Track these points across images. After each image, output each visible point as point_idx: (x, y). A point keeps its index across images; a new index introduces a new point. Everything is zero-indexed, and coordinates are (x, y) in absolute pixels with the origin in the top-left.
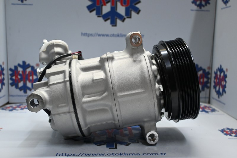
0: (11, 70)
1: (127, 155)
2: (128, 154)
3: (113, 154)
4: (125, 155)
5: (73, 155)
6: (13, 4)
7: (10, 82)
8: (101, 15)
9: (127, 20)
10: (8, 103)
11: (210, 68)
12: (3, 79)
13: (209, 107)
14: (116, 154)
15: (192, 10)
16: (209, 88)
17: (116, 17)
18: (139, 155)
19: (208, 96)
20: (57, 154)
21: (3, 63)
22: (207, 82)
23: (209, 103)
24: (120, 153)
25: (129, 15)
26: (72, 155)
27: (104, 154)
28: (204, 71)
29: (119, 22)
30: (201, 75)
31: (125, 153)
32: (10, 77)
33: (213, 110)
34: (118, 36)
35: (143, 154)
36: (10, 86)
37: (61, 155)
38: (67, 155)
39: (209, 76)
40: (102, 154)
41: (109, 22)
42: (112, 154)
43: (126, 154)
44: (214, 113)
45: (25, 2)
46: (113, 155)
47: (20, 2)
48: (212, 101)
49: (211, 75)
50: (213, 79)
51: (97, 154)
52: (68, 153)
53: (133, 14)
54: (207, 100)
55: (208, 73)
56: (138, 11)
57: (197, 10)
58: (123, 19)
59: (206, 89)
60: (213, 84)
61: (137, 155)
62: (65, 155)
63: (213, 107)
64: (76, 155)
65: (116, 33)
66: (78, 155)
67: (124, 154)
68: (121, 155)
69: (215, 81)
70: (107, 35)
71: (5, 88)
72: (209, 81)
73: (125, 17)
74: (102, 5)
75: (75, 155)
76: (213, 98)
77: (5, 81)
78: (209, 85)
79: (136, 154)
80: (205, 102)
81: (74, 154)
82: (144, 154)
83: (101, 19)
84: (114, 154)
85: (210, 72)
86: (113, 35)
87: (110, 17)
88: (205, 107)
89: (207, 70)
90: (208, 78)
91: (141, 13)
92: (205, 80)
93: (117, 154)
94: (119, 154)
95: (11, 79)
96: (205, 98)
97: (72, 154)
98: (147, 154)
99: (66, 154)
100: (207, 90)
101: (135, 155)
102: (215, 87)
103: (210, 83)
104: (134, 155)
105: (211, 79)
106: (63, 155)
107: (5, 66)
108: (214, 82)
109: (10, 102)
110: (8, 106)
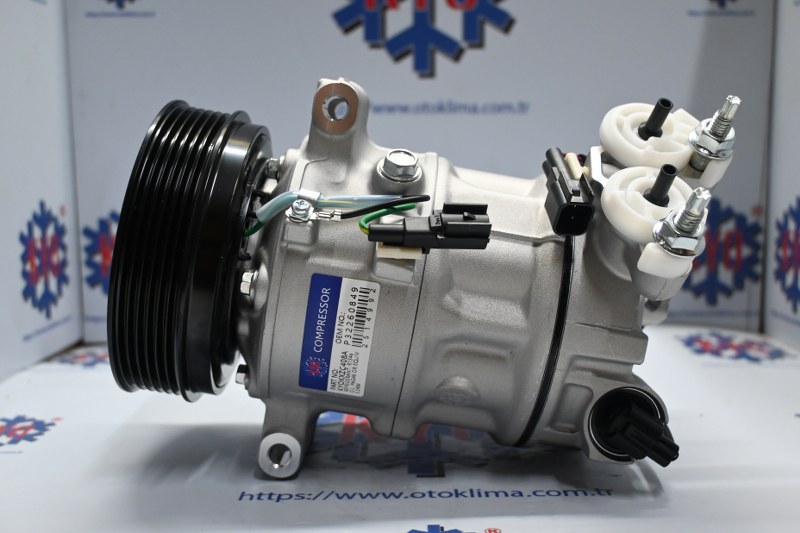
0: (88, 232)
1: (480, 495)
2: (483, 494)
3: (431, 493)
4: (472, 495)
5: (294, 497)
6: (91, 15)
7: (87, 272)
8: (380, 42)
9: (471, 55)
10: (80, 344)
11: (763, 210)
12: (63, 264)
13: (761, 346)
14: (440, 495)
15: (693, 14)
16: (761, 279)
17: (431, 46)
18: (521, 494)
19: (756, 306)
20: (243, 494)
21: (63, 210)
22: (753, 260)
23: (762, 329)
24: (456, 491)
25: (475, 37)
26: (291, 496)
27: (401, 494)
28: (741, 220)
29: (442, 61)
30: (730, 236)
31: (471, 491)
32: (84, 256)
33: (777, 354)
34: (440, 108)
35: (534, 493)
36: (86, 287)
37: (256, 497)
38: (275, 497)
39: (760, 238)
40: (392, 494)
41: (408, 62)
42: (427, 495)
43: (476, 494)
44: (778, 362)
45: (128, 7)
46: (431, 496)
47: (112, 7)
48: (773, 323)
49: (766, 232)
50: (772, 248)
51: (378, 494)
52: (278, 493)
53: (491, 33)
54: (755, 322)
55: (756, 229)
56: (506, 23)
57: (710, 14)
58: (456, 53)
59: (748, 283)
60: (773, 265)
61: (513, 495)
62: (270, 498)
63: (776, 343)
64: (306, 496)
65: (433, 100)
66: (312, 497)
67: (468, 494)
68: (457, 495)
69: (781, 253)
70: (404, 109)
71: (69, 291)
72: (760, 255)
73: (464, 44)
74: (385, 9)
75: (303, 498)
76: (776, 314)
77: (70, 271)
78: (758, 269)
79: (510, 493)
80: (747, 329)
81: (297, 495)
82: (538, 493)
83: (382, 55)
84: (434, 495)
85: (762, 222)
86: (424, 108)
87: (411, 46)
88: (749, 344)
89: (751, 219)
90: (756, 247)
91: (516, 30)
92: (746, 251)
93: (443, 495)
94: (451, 495)
95: (90, 263)
96: (748, 314)
97: (294, 494)
98: (548, 493)
99: (270, 495)
100: (752, 288)
101: (506, 495)
102: (780, 275)
103: (764, 263)
104: (502, 495)
105: (765, 248)
106: (262, 497)
107: (66, 221)
108: (778, 258)
109: (88, 339)
110: (81, 352)
